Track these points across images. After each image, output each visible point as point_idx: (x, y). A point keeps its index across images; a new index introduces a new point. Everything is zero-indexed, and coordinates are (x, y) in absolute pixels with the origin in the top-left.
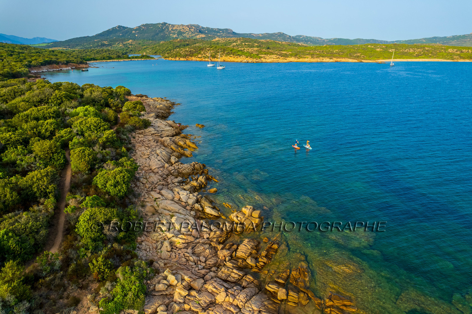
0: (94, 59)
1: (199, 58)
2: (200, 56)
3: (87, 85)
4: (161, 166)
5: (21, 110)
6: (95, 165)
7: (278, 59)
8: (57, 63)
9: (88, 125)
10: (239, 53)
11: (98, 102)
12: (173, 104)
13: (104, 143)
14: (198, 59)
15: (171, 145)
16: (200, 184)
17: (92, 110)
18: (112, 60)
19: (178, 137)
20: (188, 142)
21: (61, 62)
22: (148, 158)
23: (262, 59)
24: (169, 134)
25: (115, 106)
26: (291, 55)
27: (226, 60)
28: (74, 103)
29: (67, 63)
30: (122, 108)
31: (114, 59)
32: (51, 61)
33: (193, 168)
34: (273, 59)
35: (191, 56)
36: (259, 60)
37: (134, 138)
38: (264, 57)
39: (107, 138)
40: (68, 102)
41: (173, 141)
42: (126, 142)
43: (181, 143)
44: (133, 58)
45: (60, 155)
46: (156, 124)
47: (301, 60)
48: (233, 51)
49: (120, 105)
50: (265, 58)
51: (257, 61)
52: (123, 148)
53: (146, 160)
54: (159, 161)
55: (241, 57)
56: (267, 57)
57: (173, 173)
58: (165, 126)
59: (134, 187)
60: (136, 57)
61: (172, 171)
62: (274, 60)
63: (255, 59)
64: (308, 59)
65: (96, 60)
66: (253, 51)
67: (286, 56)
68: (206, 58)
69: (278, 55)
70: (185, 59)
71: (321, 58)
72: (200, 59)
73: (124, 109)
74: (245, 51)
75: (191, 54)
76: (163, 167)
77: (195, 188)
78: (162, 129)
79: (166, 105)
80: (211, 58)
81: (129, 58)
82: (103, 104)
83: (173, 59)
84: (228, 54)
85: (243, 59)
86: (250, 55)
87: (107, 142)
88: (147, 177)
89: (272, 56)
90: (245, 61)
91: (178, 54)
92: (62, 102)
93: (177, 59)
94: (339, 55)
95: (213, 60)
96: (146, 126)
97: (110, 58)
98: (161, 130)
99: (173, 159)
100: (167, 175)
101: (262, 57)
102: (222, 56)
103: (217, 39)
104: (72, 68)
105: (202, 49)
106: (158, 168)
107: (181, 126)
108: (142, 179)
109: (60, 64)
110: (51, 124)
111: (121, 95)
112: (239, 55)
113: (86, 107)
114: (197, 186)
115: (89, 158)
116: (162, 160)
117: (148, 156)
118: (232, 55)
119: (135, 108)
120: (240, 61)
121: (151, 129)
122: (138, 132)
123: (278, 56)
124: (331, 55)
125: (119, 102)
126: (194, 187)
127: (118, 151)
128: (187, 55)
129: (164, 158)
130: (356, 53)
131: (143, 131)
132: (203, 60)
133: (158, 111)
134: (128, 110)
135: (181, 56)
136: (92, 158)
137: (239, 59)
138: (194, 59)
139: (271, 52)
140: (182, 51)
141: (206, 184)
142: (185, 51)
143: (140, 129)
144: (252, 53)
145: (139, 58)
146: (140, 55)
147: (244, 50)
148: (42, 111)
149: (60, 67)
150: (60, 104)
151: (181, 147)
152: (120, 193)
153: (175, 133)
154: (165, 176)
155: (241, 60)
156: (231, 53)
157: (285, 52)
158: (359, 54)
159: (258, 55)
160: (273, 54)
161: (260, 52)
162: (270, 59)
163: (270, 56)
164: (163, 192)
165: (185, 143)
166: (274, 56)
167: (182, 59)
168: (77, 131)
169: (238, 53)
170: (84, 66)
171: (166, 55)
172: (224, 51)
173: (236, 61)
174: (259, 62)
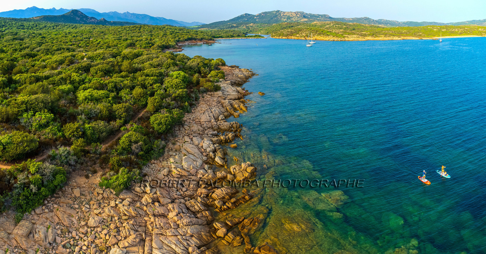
0: (221, 37)
2: (298, 35)
7: (358, 38)
8: (195, 39)
11: (193, 70)
12: (253, 75)
13: (175, 97)
14: (296, 38)
15: (227, 106)
16: (226, 139)
18: (233, 38)
19: (237, 101)
20: (242, 105)
21: (197, 39)
22: (203, 113)
23: (345, 38)
24: (232, 98)
25: (204, 73)
26: (369, 35)
27: (317, 39)
28: (176, 68)
29: (201, 40)
30: (208, 75)
32: (192, 38)
33: (230, 126)
34: (354, 38)
35: (291, 36)
36: (343, 39)
37: (203, 97)
38: (347, 36)
41: (231, 104)
42: (194, 99)
43: (236, 106)
44: (249, 37)
46: (227, 89)
47: (377, 39)
48: (324, 32)
49: (208, 73)
51: (341, 39)
52: (186, 103)
58: (232, 91)
60: (251, 37)
63: (340, 38)
64: (382, 38)
65: (223, 37)
67: (365, 35)
68: (302, 37)
70: (286, 38)
71: (392, 37)
72: (298, 38)
73: (209, 75)
75: (292, 34)
76: (210, 121)
79: (247, 75)
80: (306, 38)
81: (246, 37)
82: (196, 71)
83: (277, 37)
84: (320, 34)
85: (331, 38)
86: (336, 35)
87: (178, 96)
90: (332, 40)
91: (282, 34)
93: (281, 37)
94: (407, 34)
96: (216, 90)
97: (232, 36)
98: (228, 94)
99: (221, 117)
102: (314, 36)
103: (315, 22)
104: (204, 43)
105: (300, 30)
112: (328, 35)
113: (181, 72)
116: (212, 117)
118: (322, 35)
119: (217, 75)
120: (328, 40)
121: (219, 93)
122: (208, 94)
123: (358, 36)
124: (400, 34)
127: (182, 104)
128: (288, 35)
130: (418, 33)
131: (213, 93)
132: (300, 38)
133: (236, 79)
134: (211, 77)
137: (327, 38)
138: (293, 37)
140: (285, 31)
142: (288, 31)
143: (211, 91)
144: (338, 34)
146: (254, 35)
147: (333, 31)
149: (196, 42)
151: (234, 109)
156: (321, 33)
157: (365, 33)
158: (421, 34)
164: (195, 138)
167: (284, 38)
170: (212, 41)
171: (274, 34)
172: (317, 31)
173: (324, 40)
174: (343, 41)
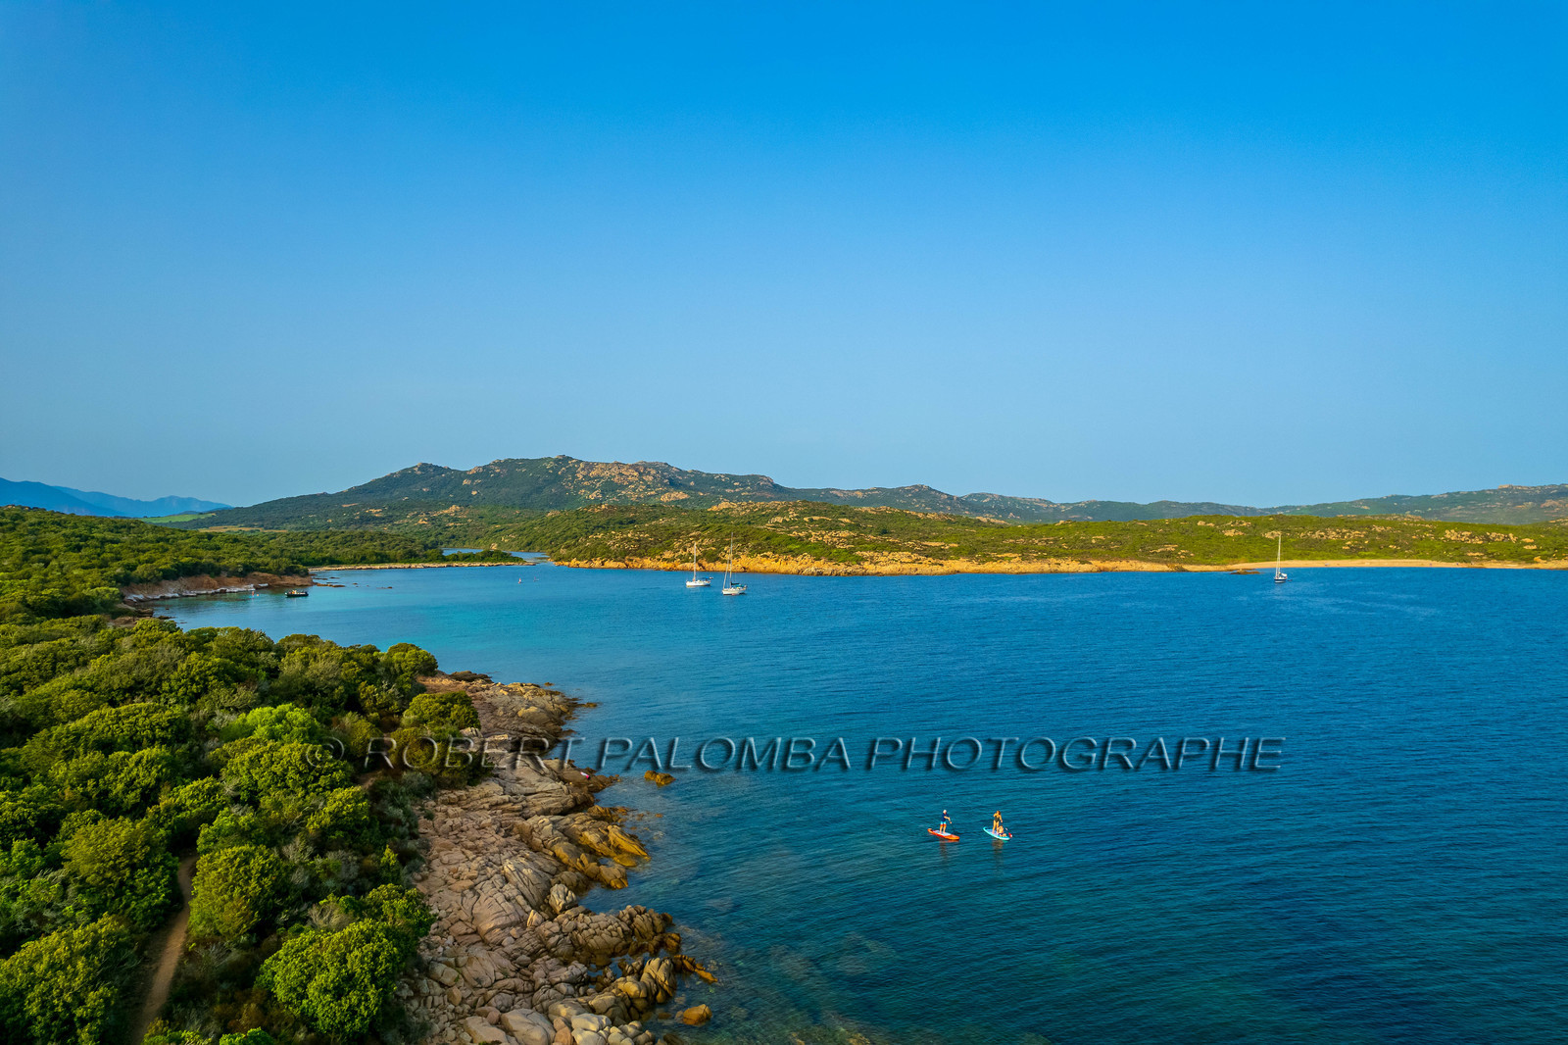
0: (333, 561)
1: (664, 560)
2: (668, 555)
3: (298, 637)
4: (513, 918)
5: (62, 715)
6: (278, 910)
7: (916, 565)
8: (214, 571)
9: (277, 769)
10: (793, 547)
11: (325, 695)
12: (573, 705)
13: (324, 832)
14: (662, 565)
15: (553, 843)
16: (648, 991)
17: (301, 718)
18: (387, 566)
19: (580, 816)
20: (614, 833)
21: (226, 569)
22: (471, 888)
23: (866, 565)
24: (553, 805)
25: (380, 708)
26: (958, 553)
27: (751, 569)
28: (244, 693)
29: (245, 572)
30: (400, 714)
31: (396, 561)
32: (196, 564)
33: (626, 928)
34: (899, 566)
35: (642, 556)
36: (854, 568)
37: (430, 817)
38: (872, 558)
39: (335, 815)
40: (224, 691)
41: (563, 831)
42: (402, 830)
43: (591, 837)
44: (456, 558)
45: (157, 874)
46: (510, 770)
47: (989, 566)
48: (775, 541)
49: (395, 706)
50: (875, 560)
51: (850, 569)
52: (388, 851)
53: (463, 896)
54: (508, 900)
55: (800, 557)
56: (882, 559)
57: (556, 945)
58: (538, 778)
59: (409, 998)
60: (466, 558)
61: (552, 941)
62: (904, 566)
63: (842, 566)
64: (1012, 565)
65: (339, 563)
66: (835, 539)
67: (941, 555)
68: (688, 561)
69: (916, 551)
70: (622, 565)
71: (1053, 560)
72: (670, 565)
73: (408, 716)
74: (812, 540)
75: (642, 549)
76: (521, 923)
77: (632, 1005)
78: (529, 789)
79: (550, 706)
80: (704, 563)
81: (444, 559)
82: (341, 700)
83: (583, 563)
84: (757, 550)
86: (825, 552)
87: (334, 828)
88: (462, 960)
89: (897, 555)
90: (813, 569)
91: (600, 549)
92: (205, 690)
93: (597, 563)
94: (1106, 551)
95: (710, 566)
96: (475, 776)
97: (383, 559)
98: (524, 790)
99: (558, 897)
100: (534, 955)
101: (864, 560)
102: (738, 557)
103: (724, 506)
104: (258, 589)
105: (677, 535)
106: (503, 927)
107: (593, 780)
108: (440, 969)
109: (224, 575)
110: (152, 762)
111: (402, 672)
112: (795, 554)
113: (280, 707)
114: (638, 998)
115: (262, 886)
116: (520, 899)
117: (471, 883)
118: (769, 553)
119: (445, 714)
120: (794, 570)
121: (491, 788)
122: (445, 797)
123: (915, 556)
124: (1084, 553)
125: (392, 696)
126: (628, 1002)
127: (368, 862)
128: (627, 553)
129: (526, 891)
130: (1159, 544)
131: (462, 793)
132: (680, 566)
133: (520, 728)
134: (420, 722)
135: (608, 554)
136: (273, 887)
137: (792, 566)
138: (648, 562)
139: (893, 543)
140: (615, 539)
141: (673, 987)
142: (623, 540)
143: (453, 786)
144: (835, 547)
145: (476, 560)
146: (479, 551)
147: (808, 537)
148: (132, 719)
149: (221, 584)
150: (197, 696)
151: (591, 851)
152: (352, 1019)
153: (570, 804)
154: (524, 958)
155: (800, 568)
156: (768, 545)
157: (938, 544)
158: (1171, 548)
159: (851, 551)
160: (899, 549)
161: (860, 544)
162: (888, 564)
163: (891, 557)
164: (514, 1018)
165: (605, 838)
166: (903, 556)
167: (610, 564)
168: (237, 788)
169: (790, 546)
170: (297, 580)
171: (563, 551)
172: (745, 539)
173: (782, 570)
174: (856, 574)
